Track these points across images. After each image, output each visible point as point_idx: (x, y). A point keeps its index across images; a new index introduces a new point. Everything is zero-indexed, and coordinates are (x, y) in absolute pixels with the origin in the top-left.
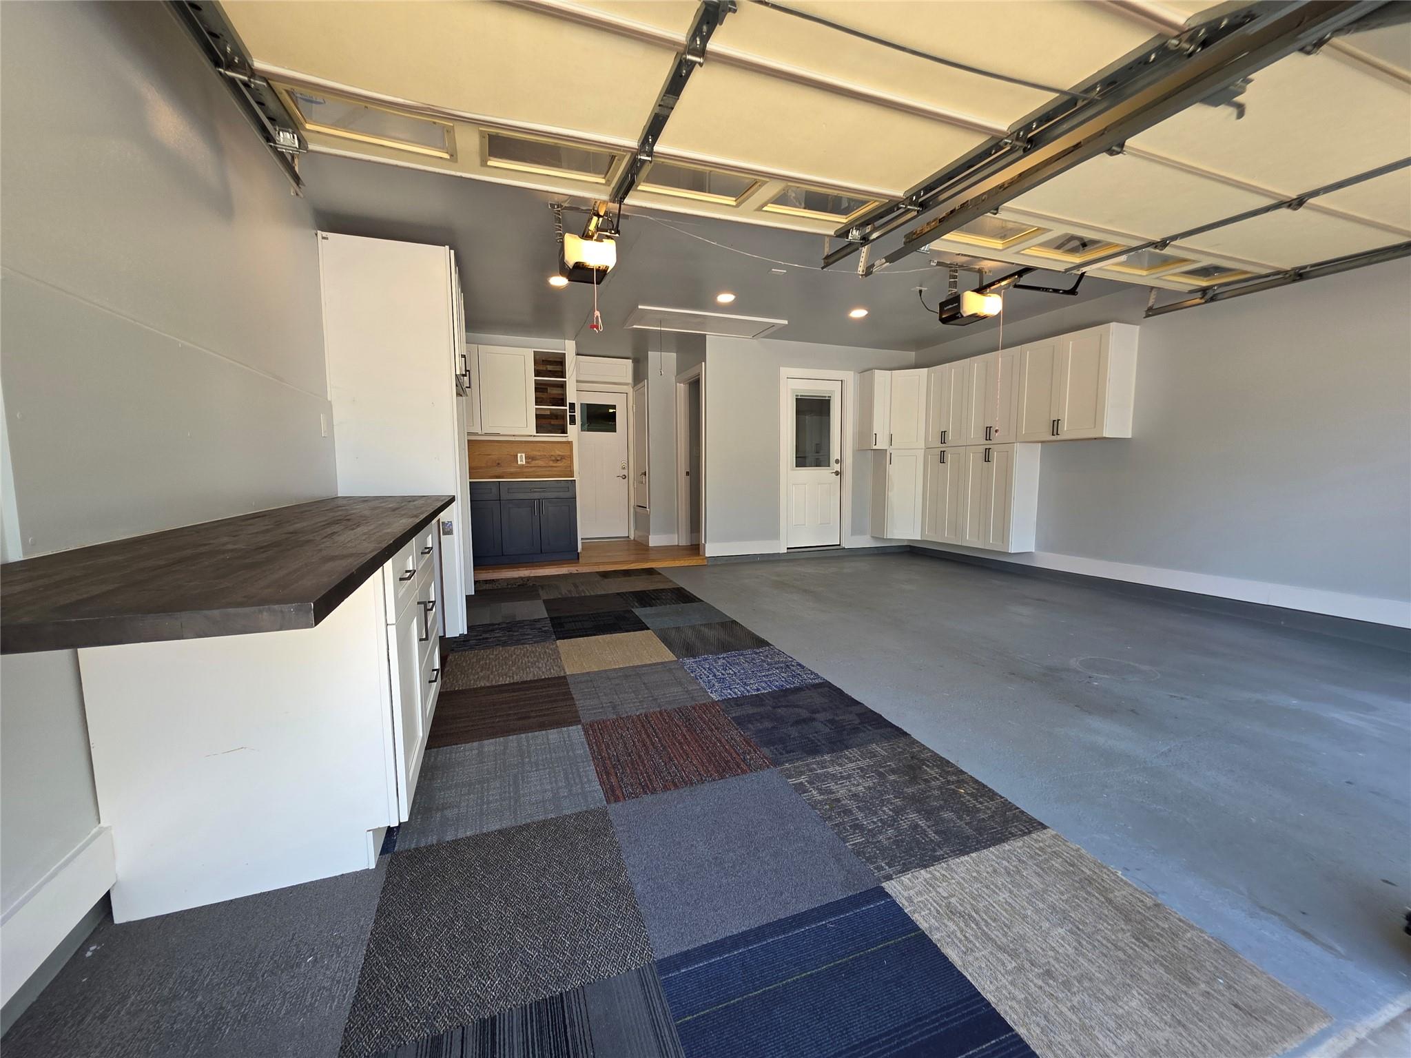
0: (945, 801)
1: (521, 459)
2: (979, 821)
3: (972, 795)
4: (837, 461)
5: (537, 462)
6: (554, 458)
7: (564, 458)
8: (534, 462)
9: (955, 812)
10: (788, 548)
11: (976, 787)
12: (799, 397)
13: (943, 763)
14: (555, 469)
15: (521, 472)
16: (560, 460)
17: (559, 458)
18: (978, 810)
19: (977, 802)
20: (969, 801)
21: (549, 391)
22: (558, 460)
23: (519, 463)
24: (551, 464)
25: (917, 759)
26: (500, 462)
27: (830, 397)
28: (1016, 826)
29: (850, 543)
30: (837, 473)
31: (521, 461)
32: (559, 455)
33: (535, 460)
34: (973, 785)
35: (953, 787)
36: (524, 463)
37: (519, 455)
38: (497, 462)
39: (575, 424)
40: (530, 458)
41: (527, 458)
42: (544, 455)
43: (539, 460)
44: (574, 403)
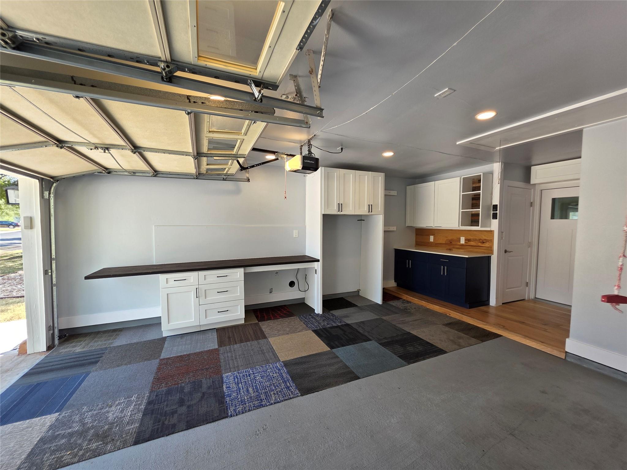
0: (71, 444)
1: (463, 241)
2: (46, 452)
3: (62, 457)
6: (481, 241)
7: (488, 241)
8: (469, 242)
9: (61, 445)
11: (64, 462)
13: (96, 454)
14: (481, 248)
15: (462, 247)
16: (486, 242)
17: (485, 241)
18: (51, 455)
19: (56, 457)
20: (60, 454)
22: (484, 243)
23: (461, 243)
24: (480, 244)
25: (110, 442)
26: (452, 241)
28: (26, 467)
32: (485, 239)
34: (67, 460)
35: (76, 450)
36: (464, 243)
37: (461, 238)
38: (450, 241)
39: (497, 219)
40: (467, 240)
41: (465, 240)
42: (476, 239)
43: (472, 241)
44: (497, 205)
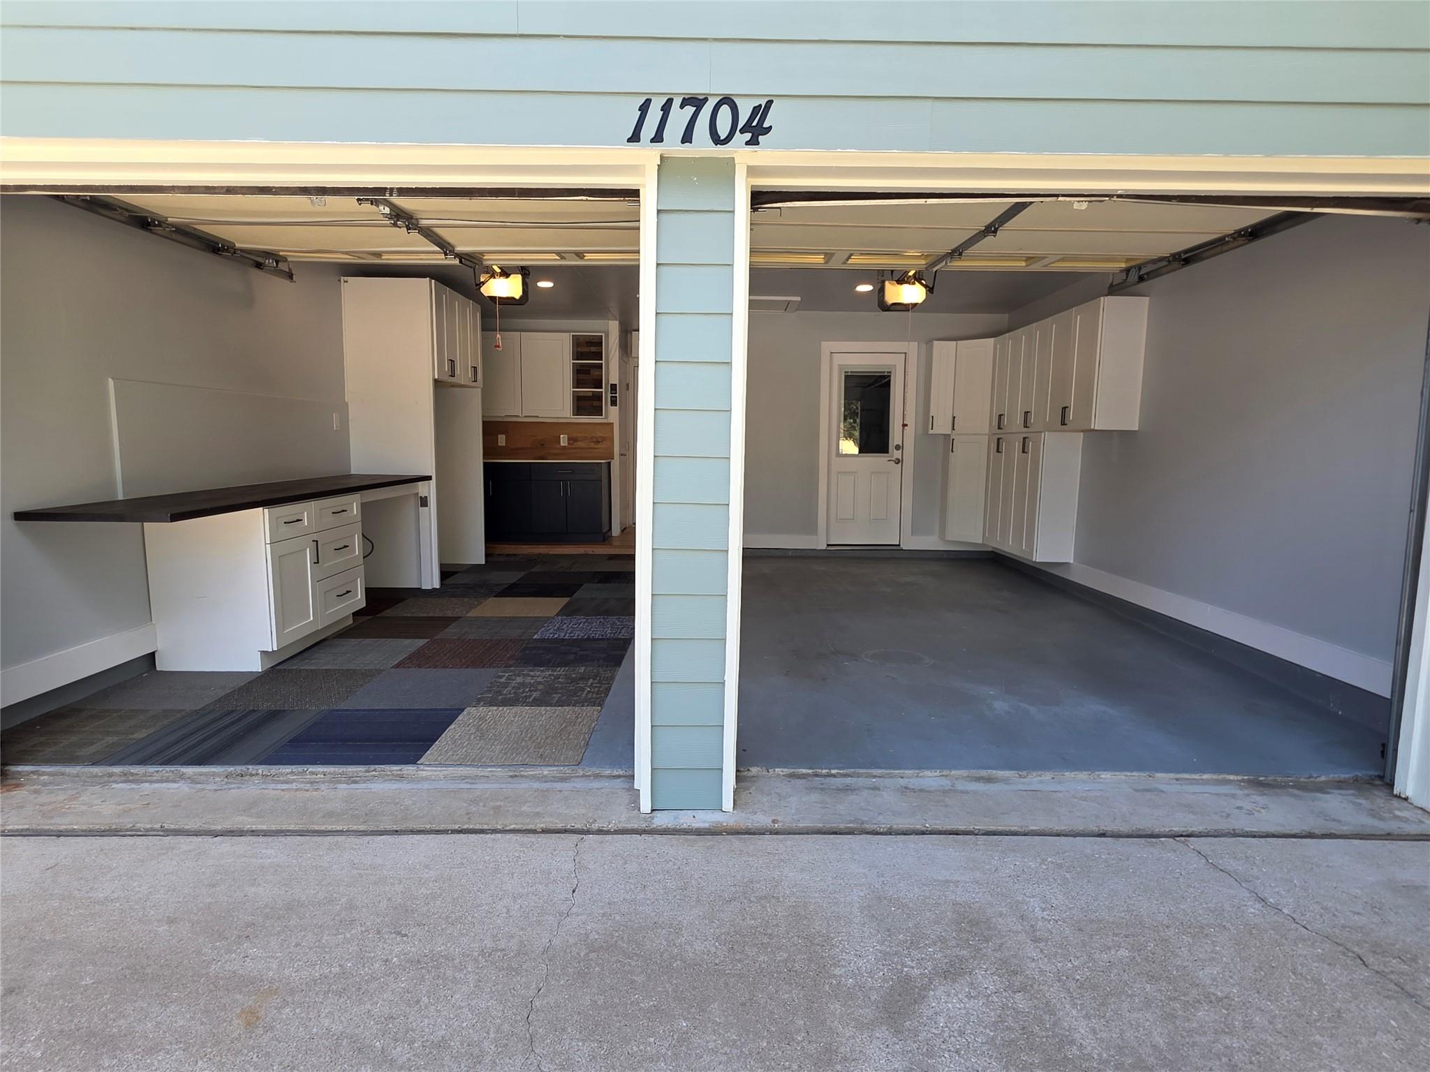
1: (564, 440)
4: (898, 447)
5: (579, 443)
6: (594, 440)
7: (605, 440)
8: (575, 443)
10: (828, 545)
12: (849, 374)
14: (595, 450)
15: (564, 452)
16: (602, 442)
17: (600, 440)
21: (592, 372)
22: (599, 442)
23: (562, 444)
24: (593, 445)
26: (543, 443)
27: (890, 372)
29: (912, 543)
30: (898, 461)
31: (564, 442)
32: (600, 437)
33: (577, 441)
36: (567, 445)
37: (562, 436)
38: (541, 443)
39: (616, 405)
40: (572, 440)
41: (569, 439)
42: (586, 437)
43: (580, 441)
44: (616, 385)
